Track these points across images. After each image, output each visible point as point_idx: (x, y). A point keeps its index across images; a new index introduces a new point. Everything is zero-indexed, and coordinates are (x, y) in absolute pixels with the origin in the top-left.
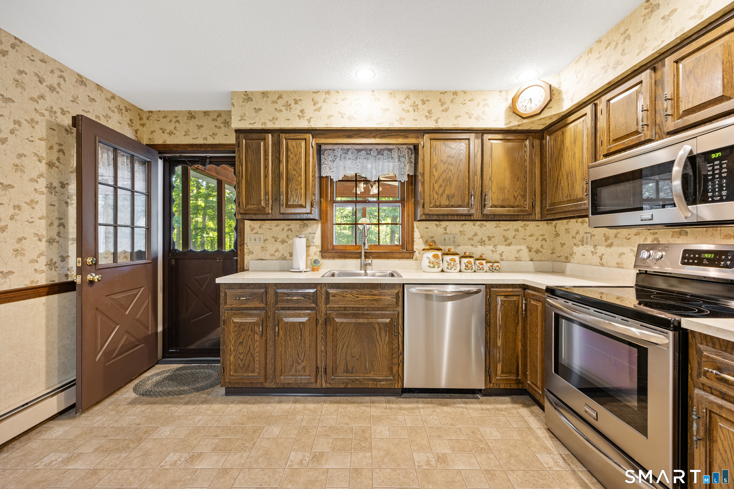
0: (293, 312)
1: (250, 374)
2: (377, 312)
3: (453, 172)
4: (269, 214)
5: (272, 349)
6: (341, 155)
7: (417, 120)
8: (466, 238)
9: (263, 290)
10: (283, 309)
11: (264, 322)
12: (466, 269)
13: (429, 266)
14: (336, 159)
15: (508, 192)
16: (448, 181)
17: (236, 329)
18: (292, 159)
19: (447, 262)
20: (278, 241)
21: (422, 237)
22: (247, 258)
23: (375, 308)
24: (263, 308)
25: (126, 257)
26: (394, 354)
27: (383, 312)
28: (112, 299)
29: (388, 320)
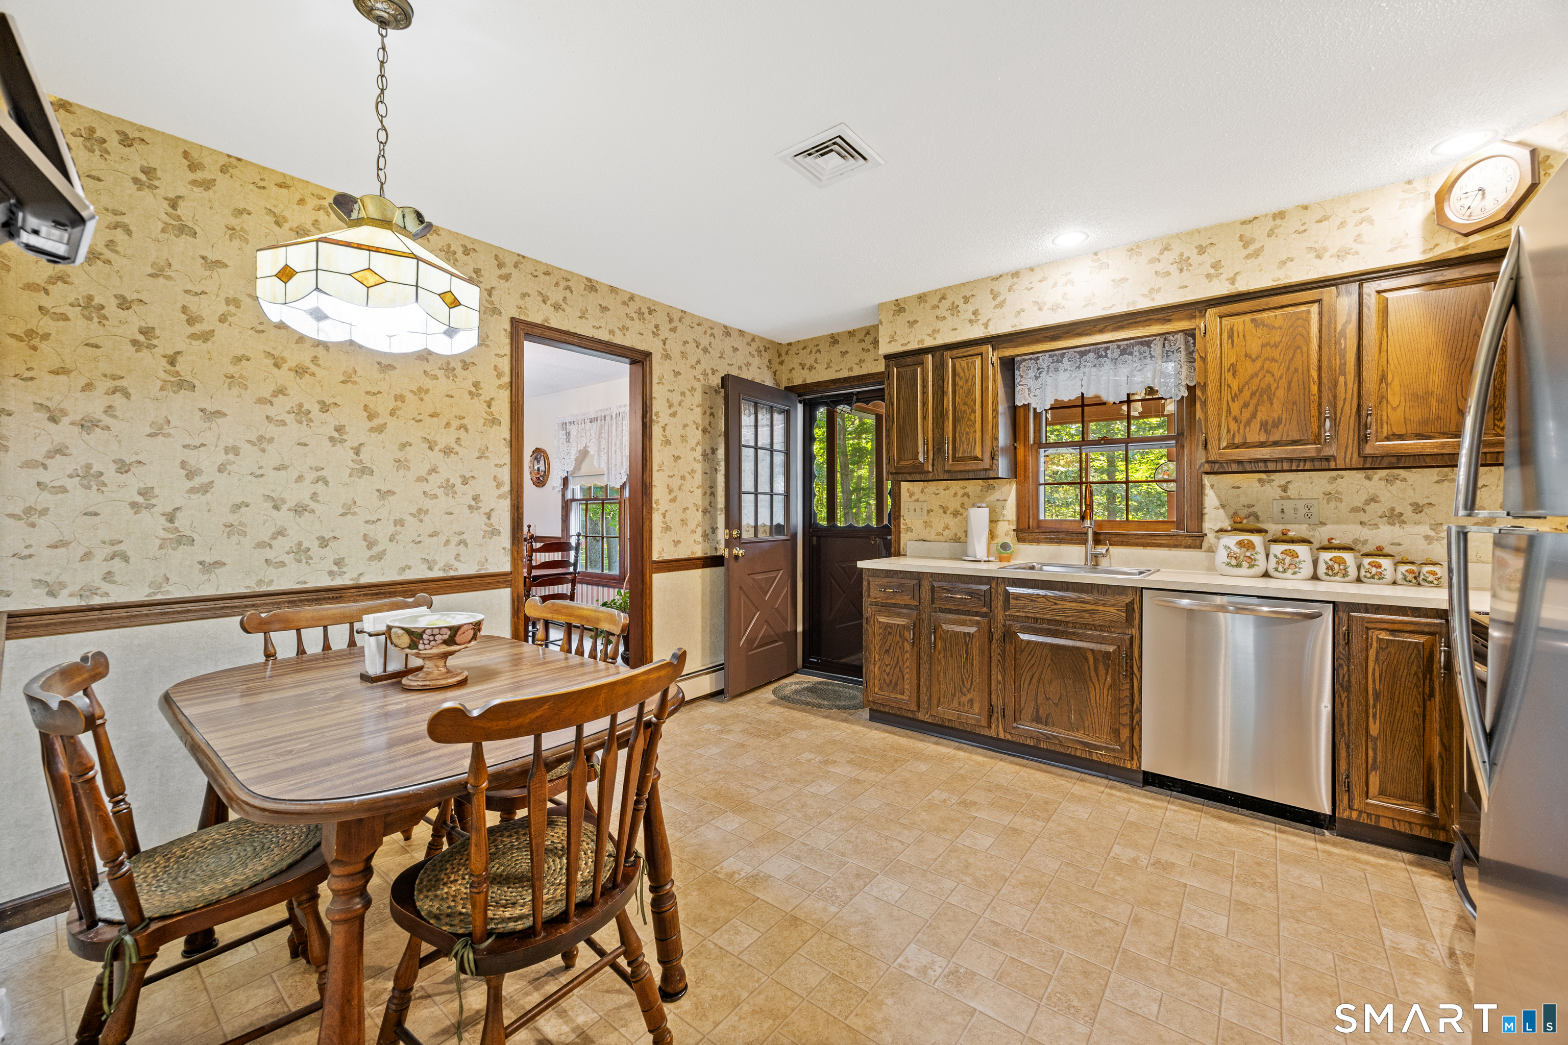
0: (955, 617)
1: (899, 696)
2: (1090, 632)
3: (1277, 376)
4: (928, 472)
5: (927, 666)
6: (1048, 367)
7: (1186, 287)
8: (1344, 507)
9: (915, 582)
10: (942, 610)
11: (916, 626)
12: (1327, 574)
13: (1228, 564)
14: (1040, 373)
15: (1440, 401)
16: (1265, 394)
17: (881, 631)
18: (962, 387)
19: (1276, 556)
20: (948, 512)
21: (1223, 506)
22: (904, 537)
23: (1088, 624)
24: (915, 608)
25: (765, 531)
26: (1123, 707)
27: (1102, 633)
28: (754, 579)
29: (1111, 649)
